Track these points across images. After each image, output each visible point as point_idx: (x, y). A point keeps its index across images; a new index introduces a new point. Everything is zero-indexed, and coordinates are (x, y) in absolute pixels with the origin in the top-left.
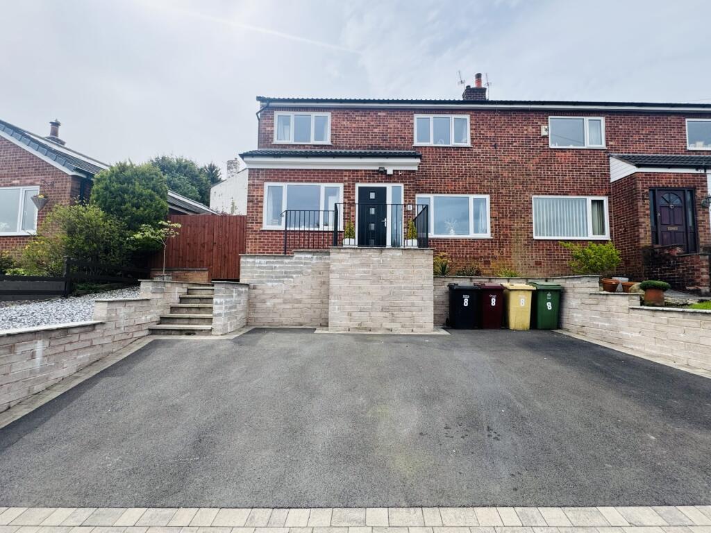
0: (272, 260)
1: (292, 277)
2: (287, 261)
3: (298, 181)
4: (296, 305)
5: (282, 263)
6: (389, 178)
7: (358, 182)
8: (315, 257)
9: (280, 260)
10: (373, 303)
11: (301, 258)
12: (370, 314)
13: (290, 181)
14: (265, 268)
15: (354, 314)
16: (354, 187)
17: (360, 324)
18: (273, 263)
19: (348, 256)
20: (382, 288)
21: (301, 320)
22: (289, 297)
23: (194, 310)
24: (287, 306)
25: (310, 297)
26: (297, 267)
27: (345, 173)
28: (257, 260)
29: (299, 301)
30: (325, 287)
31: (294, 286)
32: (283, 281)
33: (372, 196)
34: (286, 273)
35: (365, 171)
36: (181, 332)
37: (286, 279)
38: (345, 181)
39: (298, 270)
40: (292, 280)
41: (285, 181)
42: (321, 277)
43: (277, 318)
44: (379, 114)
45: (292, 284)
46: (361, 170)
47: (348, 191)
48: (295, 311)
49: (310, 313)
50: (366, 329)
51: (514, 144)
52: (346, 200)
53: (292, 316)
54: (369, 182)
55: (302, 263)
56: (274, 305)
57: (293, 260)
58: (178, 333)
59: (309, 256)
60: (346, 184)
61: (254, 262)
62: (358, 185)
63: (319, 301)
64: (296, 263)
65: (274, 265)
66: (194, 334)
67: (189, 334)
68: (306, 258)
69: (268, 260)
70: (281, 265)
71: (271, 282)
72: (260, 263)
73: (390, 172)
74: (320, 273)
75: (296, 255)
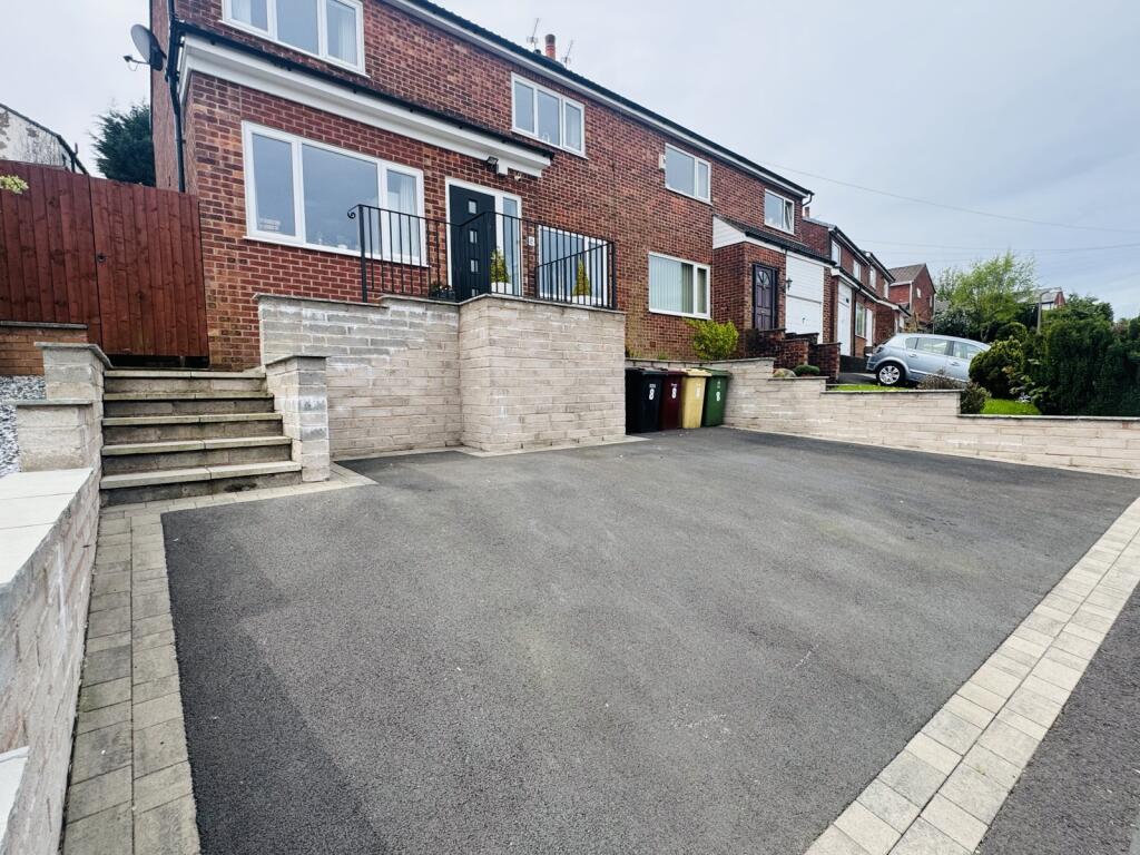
0: (341, 314)
1: (387, 353)
2: (374, 316)
3: (329, 141)
4: (399, 410)
5: (364, 320)
6: (502, 182)
7: (450, 174)
8: (429, 313)
9: (359, 314)
10: (554, 399)
11: (401, 314)
12: (550, 417)
13: (310, 136)
14: (326, 329)
15: (531, 419)
16: (444, 183)
17: (537, 436)
18: (343, 319)
19: (516, 315)
20: (566, 374)
21: (409, 439)
22: (384, 393)
23: (182, 431)
24: (382, 413)
25: (422, 392)
26: (397, 332)
27: (425, 150)
28: (307, 311)
29: (404, 402)
30: (450, 373)
31: (393, 372)
32: (369, 361)
33: (472, 207)
34: (374, 342)
35: (462, 155)
36: (211, 485)
37: (375, 356)
38: (427, 167)
39: (399, 338)
40: (388, 358)
41: (299, 133)
42: (440, 354)
43: (361, 438)
44: (456, 47)
45: (388, 367)
46: (455, 153)
47: (432, 186)
48: (398, 422)
49: (425, 423)
50: (544, 442)
51: (633, 171)
52: (430, 206)
53: (392, 432)
54: (469, 180)
55: (405, 324)
56: (354, 410)
57: (388, 317)
58: (204, 489)
59: (419, 310)
60: (429, 173)
61: (300, 314)
62: (449, 181)
63: (440, 400)
64: (392, 322)
65: (346, 325)
66: (253, 486)
67: (238, 489)
68: (413, 314)
69: (331, 313)
70: (362, 326)
71: (341, 360)
72: (313, 317)
73: (503, 169)
74: (440, 347)
75: (394, 307)
